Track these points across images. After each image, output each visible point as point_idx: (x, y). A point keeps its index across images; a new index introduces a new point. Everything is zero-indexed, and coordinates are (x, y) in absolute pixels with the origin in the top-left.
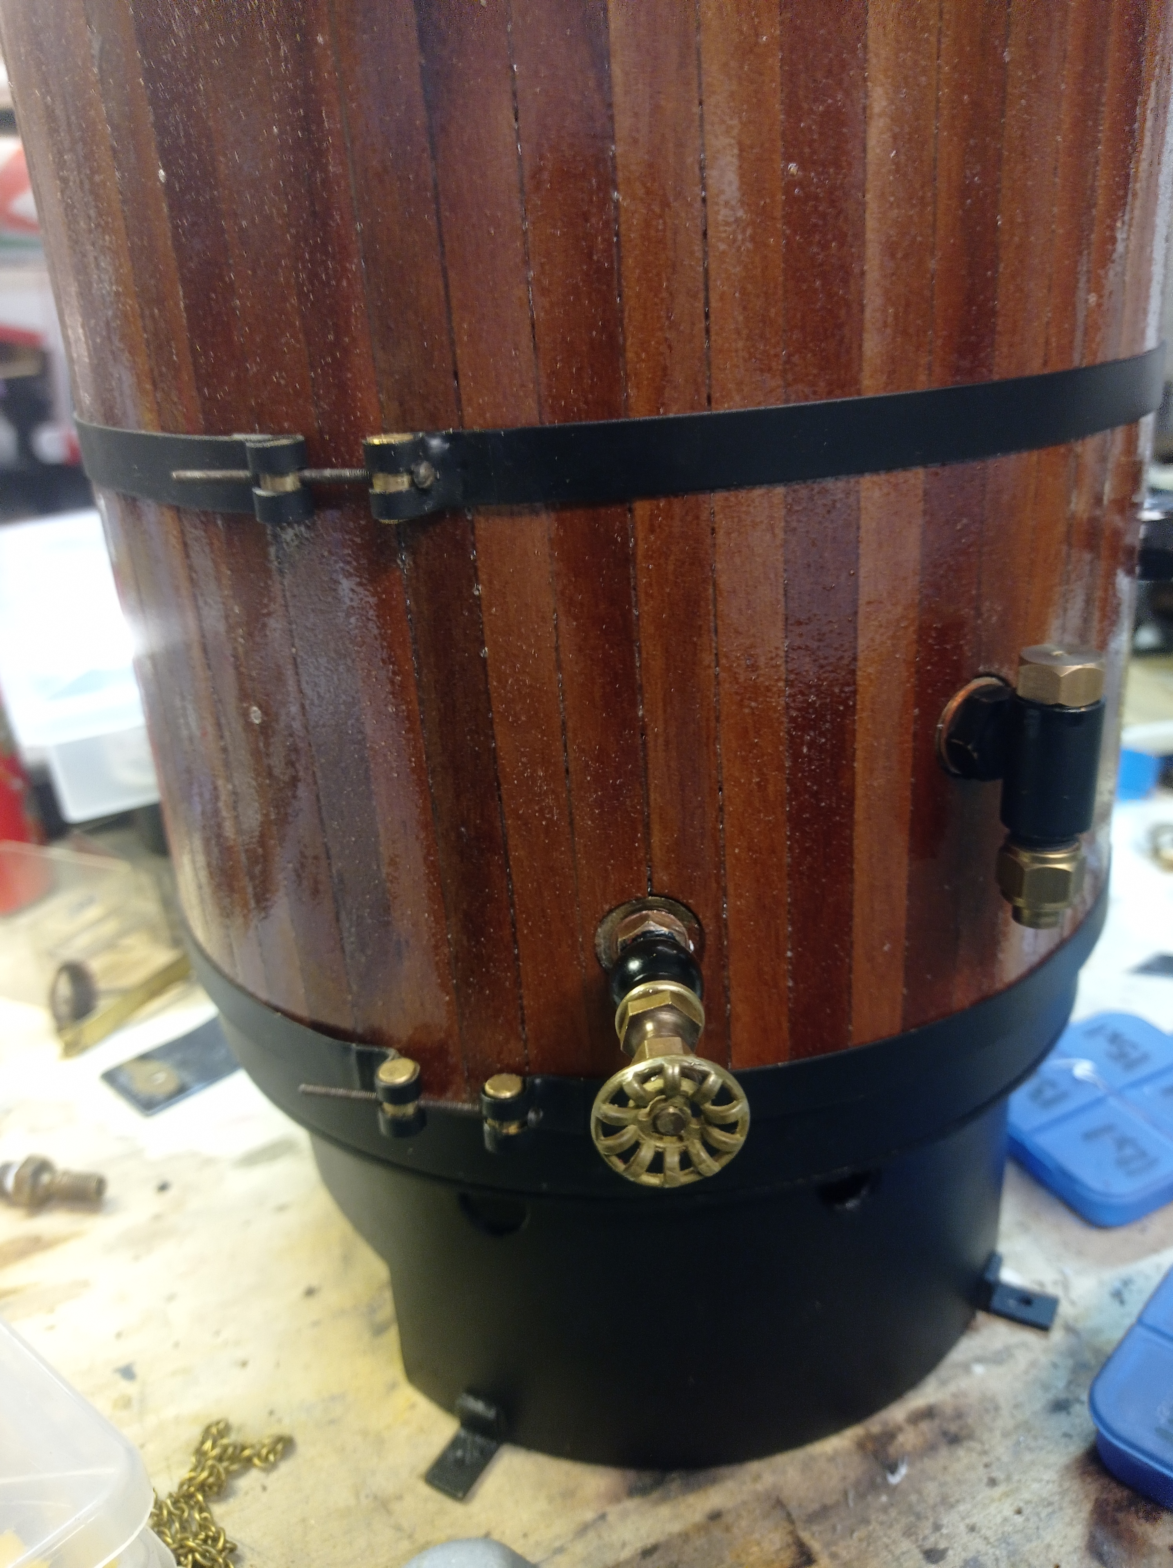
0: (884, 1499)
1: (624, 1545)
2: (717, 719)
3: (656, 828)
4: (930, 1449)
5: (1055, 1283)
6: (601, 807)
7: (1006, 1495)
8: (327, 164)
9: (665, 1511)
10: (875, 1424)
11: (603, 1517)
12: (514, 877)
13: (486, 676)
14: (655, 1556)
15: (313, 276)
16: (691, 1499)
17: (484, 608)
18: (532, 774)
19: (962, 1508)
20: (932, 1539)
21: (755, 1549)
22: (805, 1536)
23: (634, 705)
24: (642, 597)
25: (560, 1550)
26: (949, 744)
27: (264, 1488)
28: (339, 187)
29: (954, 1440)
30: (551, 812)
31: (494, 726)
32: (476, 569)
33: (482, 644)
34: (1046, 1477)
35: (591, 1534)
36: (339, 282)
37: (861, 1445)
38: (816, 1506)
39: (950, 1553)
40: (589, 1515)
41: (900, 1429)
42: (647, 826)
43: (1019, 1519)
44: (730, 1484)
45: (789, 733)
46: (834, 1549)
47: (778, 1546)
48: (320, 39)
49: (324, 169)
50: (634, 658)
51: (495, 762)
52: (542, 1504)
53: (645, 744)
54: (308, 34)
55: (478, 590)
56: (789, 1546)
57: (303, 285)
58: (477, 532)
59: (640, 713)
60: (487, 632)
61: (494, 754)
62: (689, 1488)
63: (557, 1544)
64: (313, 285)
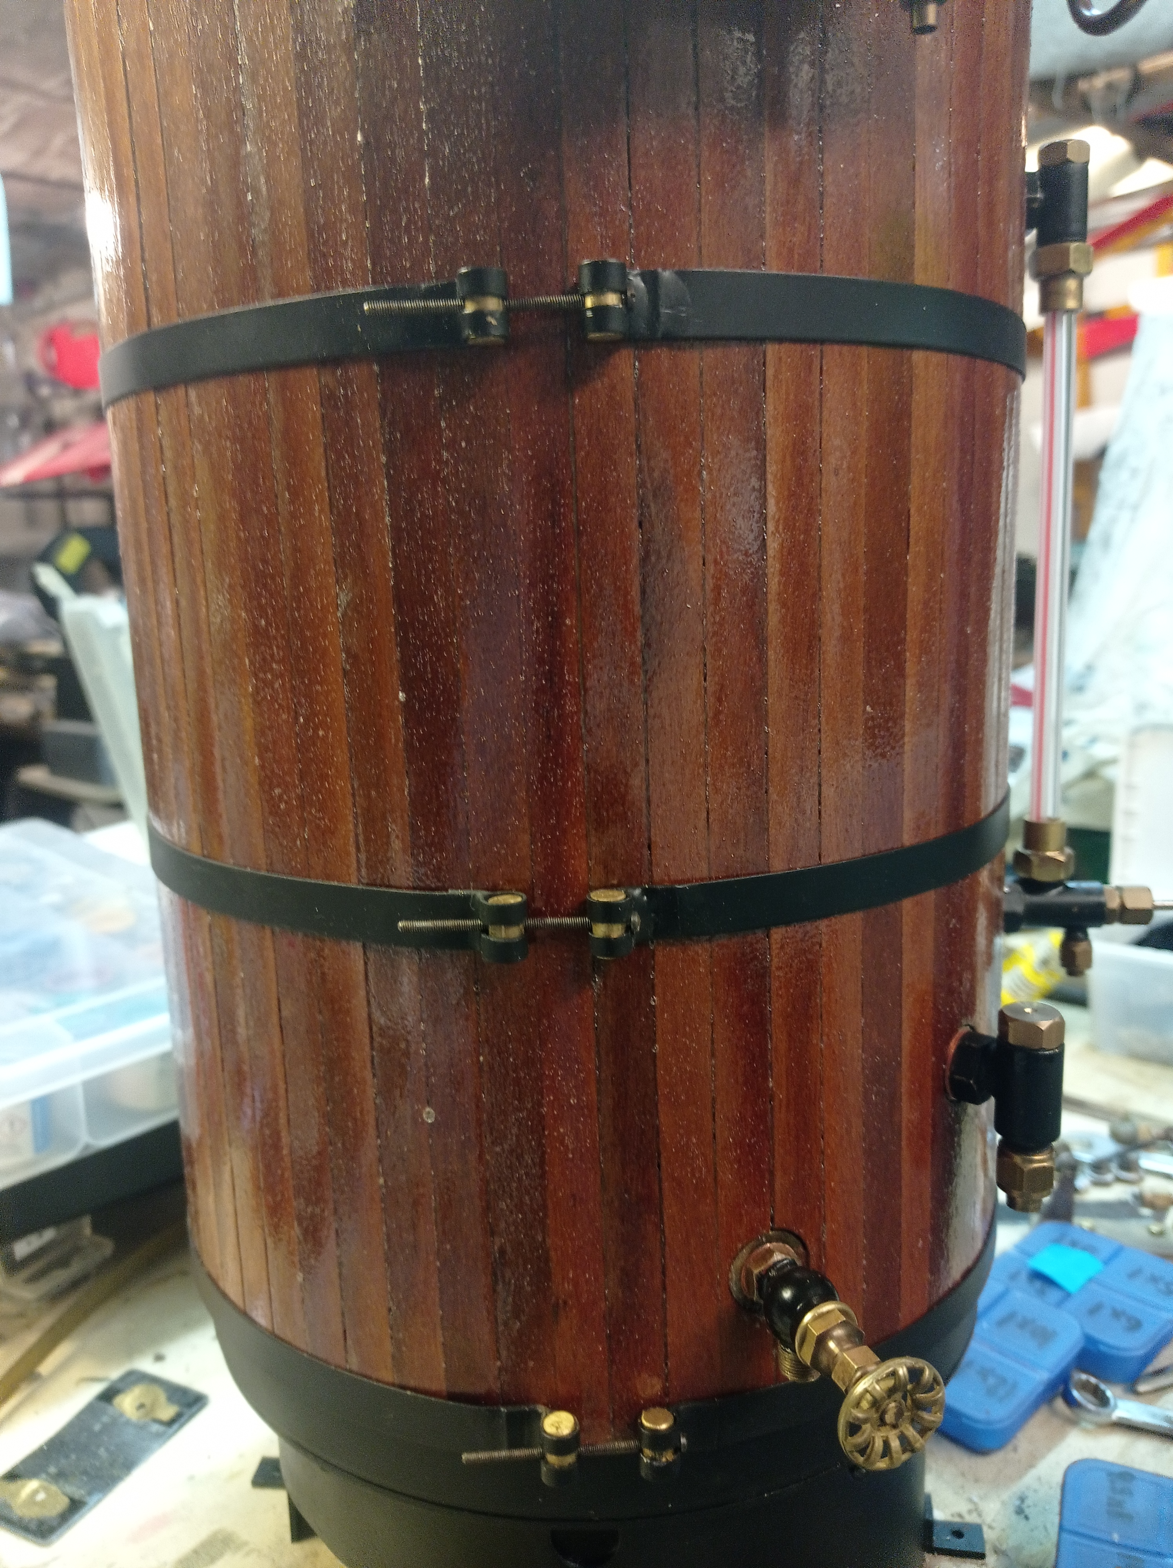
2: (822, 1083)
3: (778, 1174)
5: (970, 1512)
6: (739, 1162)
8: (565, 704)
12: (667, 1231)
13: (655, 1066)
15: (542, 778)
17: (657, 1014)
18: (687, 1141)
23: (766, 1079)
24: (774, 998)
26: (952, 1080)
28: (572, 720)
30: (701, 1172)
31: (659, 1106)
32: (653, 986)
33: (654, 1042)
36: (565, 784)
42: (772, 1173)
45: (864, 1087)
48: (568, 622)
49: (562, 707)
50: (767, 1043)
51: (658, 1136)
53: (772, 1108)
54: (558, 618)
55: (655, 1001)
57: (532, 784)
58: (656, 958)
59: (771, 1085)
60: (659, 1032)
61: (657, 1131)
64: (542, 784)
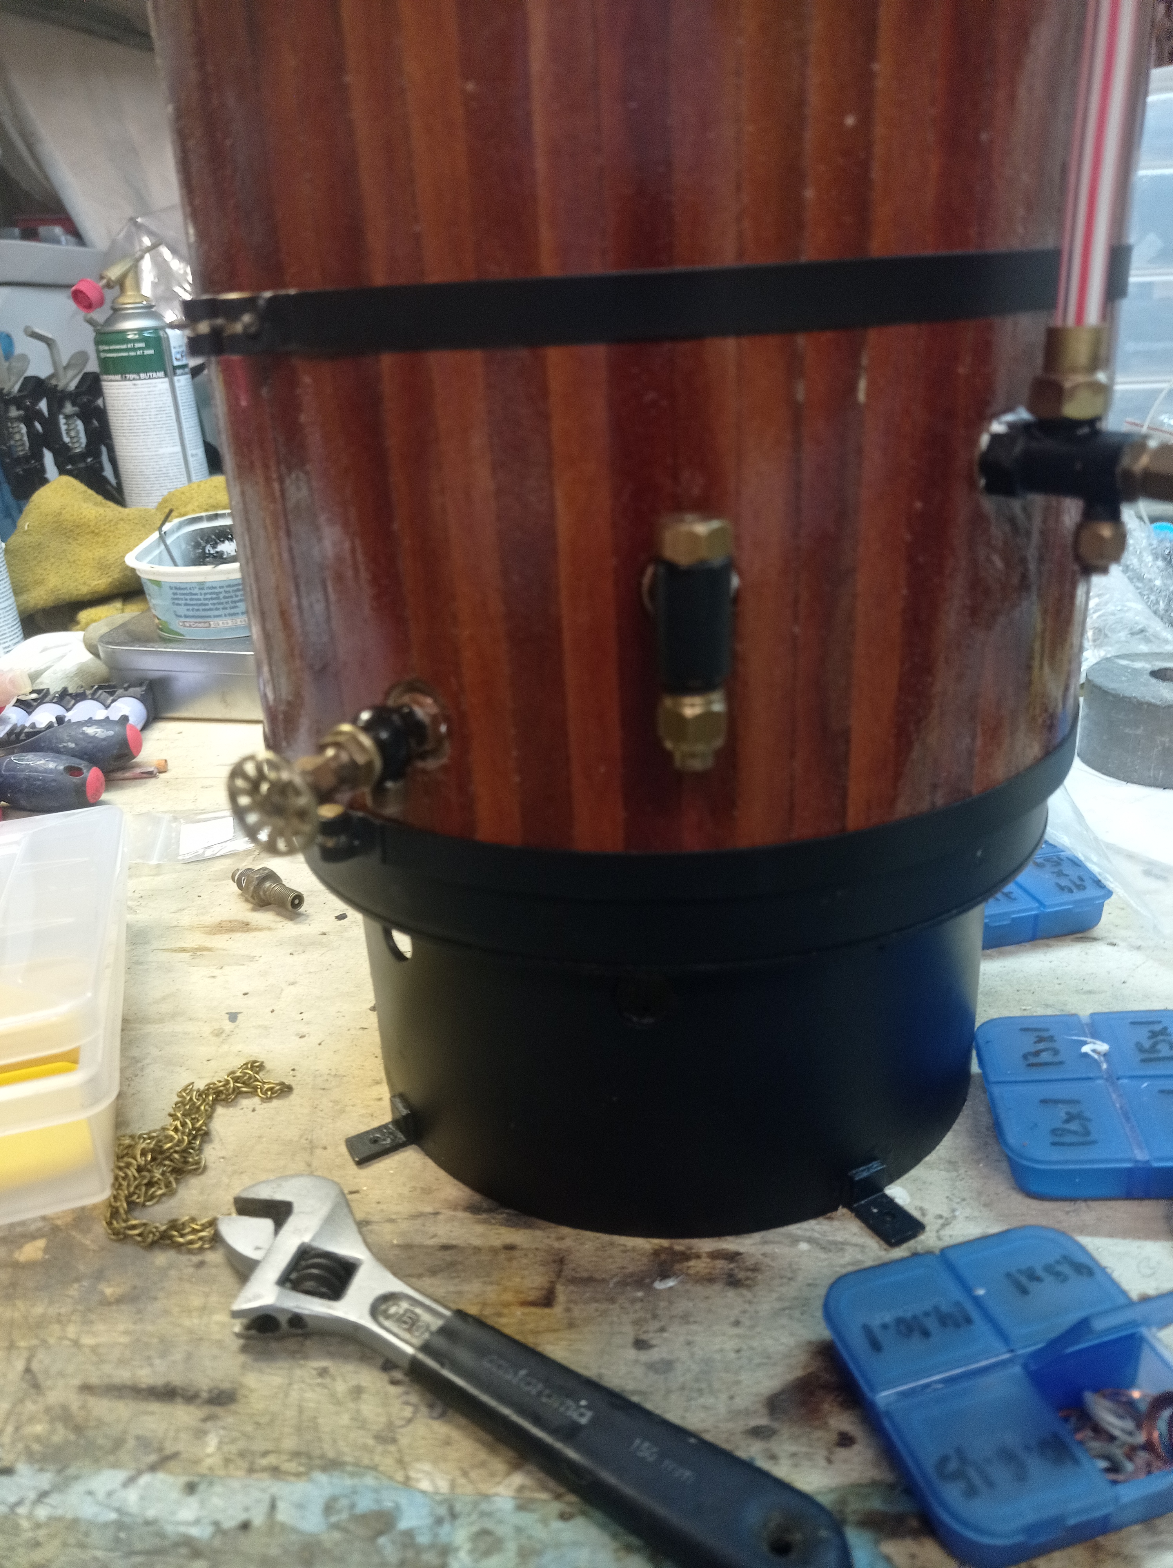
0: (640, 1294)
1: (435, 1236)
4: (710, 1279)
7: (739, 1336)
9: (480, 1229)
10: (680, 1245)
11: (436, 1214)
14: (449, 1252)
16: (503, 1230)
19: (694, 1327)
20: (651, 1335)
21: (518, 1280)
22: (560, 1288)
25: (392, 1221)
27: (254, 1110)
29: (733, 1282)
34: (783, 1340)
35: (419, 1221)
37: (656, 1253)
38: (585, 1275)
39: (656, 1349)
40: (429, 1209)
41: (698, 1256)
43: (733, 1355)
44: (538, 1233)
46: (572, 1306)
47: (534, 1285)
52: (405, 1191)
56: (542, 1289)
62: (509, 1223)
63: (393, 1217)
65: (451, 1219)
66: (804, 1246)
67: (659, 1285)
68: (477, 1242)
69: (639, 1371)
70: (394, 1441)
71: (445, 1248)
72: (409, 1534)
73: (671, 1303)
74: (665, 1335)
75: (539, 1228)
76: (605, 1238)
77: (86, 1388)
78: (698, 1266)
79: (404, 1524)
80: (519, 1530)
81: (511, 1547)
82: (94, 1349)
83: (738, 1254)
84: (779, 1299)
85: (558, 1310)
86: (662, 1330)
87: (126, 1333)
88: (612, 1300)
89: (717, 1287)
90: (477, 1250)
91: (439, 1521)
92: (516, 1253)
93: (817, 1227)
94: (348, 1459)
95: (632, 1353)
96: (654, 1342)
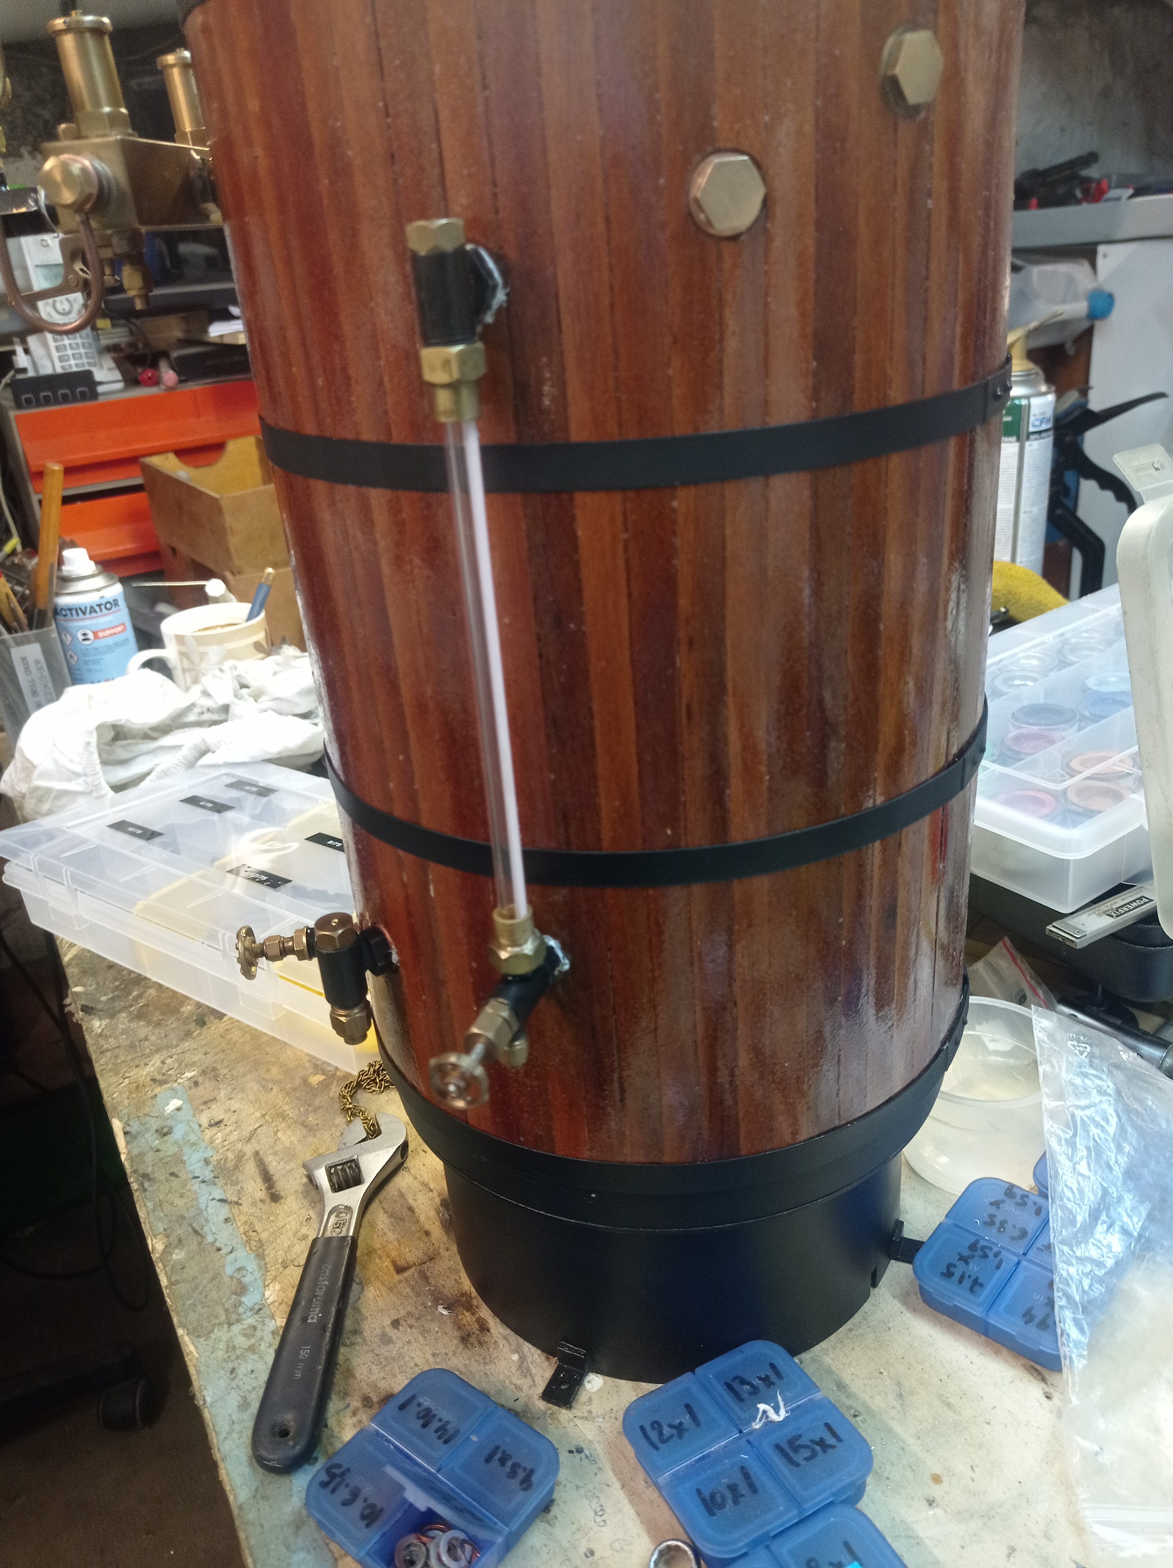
0: (429, 1304)
1: (416, 1200)
4: (460, 1328)
9: (432, 1213)
10: (477, 1301)
11: (432, 1191)
14: (408, 1212)
16: (438, 1224)
19: (421, 1339)
20: (405, 1324)
21: (408, 1250)
22: (413, 1270)
25: (416, 1178)
29: (465, 1339)
35: (423, 1188)
37: (464, 1294)
38: (429, 1274)
39: (396, 1331)
40: (433, 1186)
41: (474, 1314)
43: (412, 1364)
44: (446, 1239)
46: (404, 1281)
47: (408, 1259)
56: (408, 1263)
62: (445, 1223)
63: (419, 1176)
65: (432, 1199)
66: (515, 1357)
67: (441, 1309)
68: (422, 1218)
69: (378, 1331)
70: (285, 1268)
71: (411, 1209)
72: (241, 1303)
73: (432, 1320)
74: (409, 1330)
75: (449, 1237)
76: (461, 1267)
77: (257, 1153)
78: (467, 1318)
79: (243, 1299)
80: (262, 1339)
81: (252, 1341)
82: (278, 1139)
83: (488, 1330)
84: (465, 1365)
85: (397, 1277)
86: (411, 1327)
87: (292, 1143)
88: (418, 1295)
89: (457, 1334)
90: (418, 1221)
91: (251, 1309)
92: (425, 1238)
93: (536, 1356)
94: (267, 1259)
95: (387, 1322)
96: (400, 1328)
